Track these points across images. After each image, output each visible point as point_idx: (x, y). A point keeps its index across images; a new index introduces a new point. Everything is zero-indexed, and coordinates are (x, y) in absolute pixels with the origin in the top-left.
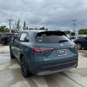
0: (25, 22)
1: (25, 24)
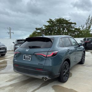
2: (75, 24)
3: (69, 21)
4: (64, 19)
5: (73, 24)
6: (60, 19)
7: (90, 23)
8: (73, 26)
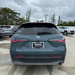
0: (60, 16)
1: (60, 18)
2: (19, 14)
3: (14, 11)
4: (10, 9)
5: (18, 14)
6: (6, 8)
7: (29, 15)
8: (18, 16)
